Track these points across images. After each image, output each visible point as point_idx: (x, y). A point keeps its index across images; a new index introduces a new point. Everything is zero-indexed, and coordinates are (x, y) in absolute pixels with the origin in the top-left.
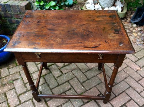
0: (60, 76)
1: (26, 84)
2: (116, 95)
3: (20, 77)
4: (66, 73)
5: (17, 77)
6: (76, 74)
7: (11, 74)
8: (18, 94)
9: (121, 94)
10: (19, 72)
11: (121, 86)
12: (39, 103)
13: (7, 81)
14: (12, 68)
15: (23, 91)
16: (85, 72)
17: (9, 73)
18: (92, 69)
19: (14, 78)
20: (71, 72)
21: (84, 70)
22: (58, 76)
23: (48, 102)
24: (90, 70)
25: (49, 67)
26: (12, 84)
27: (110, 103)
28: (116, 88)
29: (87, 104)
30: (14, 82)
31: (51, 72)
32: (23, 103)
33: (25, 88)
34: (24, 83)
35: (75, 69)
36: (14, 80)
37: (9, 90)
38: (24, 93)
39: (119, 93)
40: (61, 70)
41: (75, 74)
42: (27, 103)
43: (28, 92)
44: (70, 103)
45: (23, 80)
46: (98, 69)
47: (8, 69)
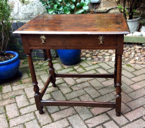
0: (69, 93)
1: (29, 99)
2: (133, 109)
3: (23, 93)
4: (76, 90)
5: (21, 93)
6: (89, 91)
7: (13, 90)
8: (19, 107)
9: (138, 108)
10: (24, 89)
11: (139, 102)
12: (42, 115)
13: (8, 96)
14: (16, 85)
15: (25, 105)
16: (99, 90)
17: (12, 89)
18: (107, 87)
19: (16, 94)
20: (83, 89)
21: (98, 87)
22: (67, 92)
23: (52, 115)
24: (105, 87)
25: (58, 85)
26: (14, 99)
27: (124, 116)
28: (133, 103)
29: (97, 117)
30: (16, 97)
31: (59, 89)
32: (23, 115)
33: (28, 103)
34: (27, 98)
35: (87, 87)
36: (16, 96)
37: (9, 104)
38: (26, 106)
39: (136, 107)
40: (72, 88)
41: (87, 91)
42: (28, 115)
43: (30, 106)
44: (78, 115)
45: (27, 96)
46: (114, 87)
47: (12, 86)
